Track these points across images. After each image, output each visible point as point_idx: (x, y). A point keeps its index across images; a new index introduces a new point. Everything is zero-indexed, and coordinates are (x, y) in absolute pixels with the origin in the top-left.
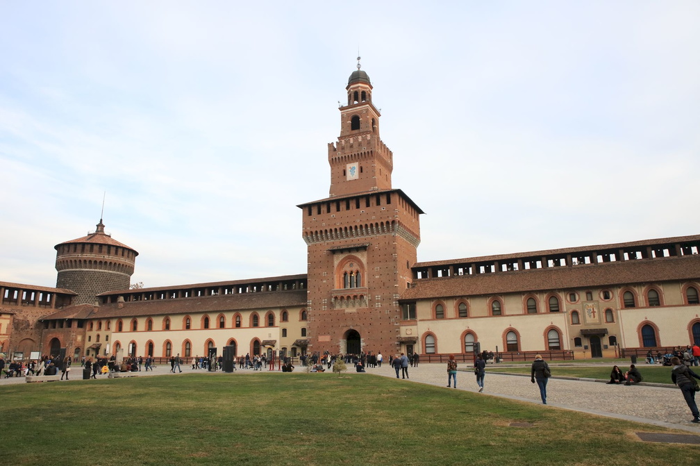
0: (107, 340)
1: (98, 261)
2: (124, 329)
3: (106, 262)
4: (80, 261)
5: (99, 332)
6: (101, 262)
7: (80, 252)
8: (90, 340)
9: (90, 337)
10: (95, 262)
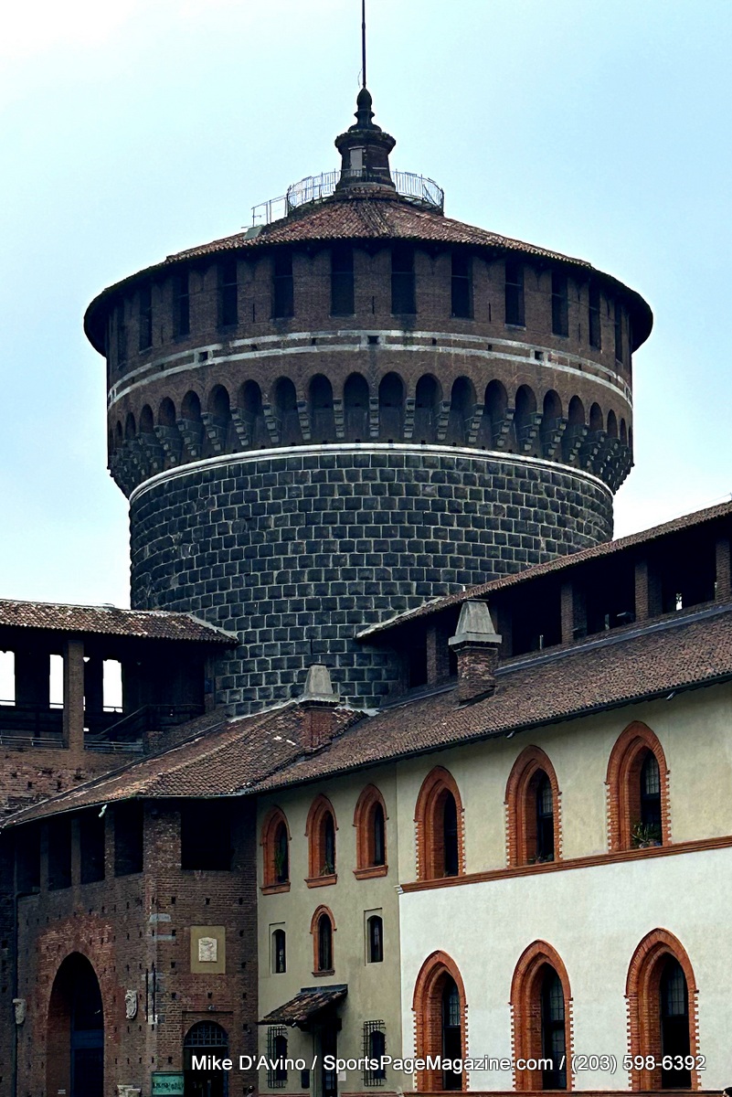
0: (376, 953)
1: (337, 381)
2: (472, 862)
3: (392, 383)
4: (220, 393)
5: (326, 896)
6: (356, 383)
7: (210, 326)
8: (280, 966)
9: (280, 937)
10: (319, 385)
